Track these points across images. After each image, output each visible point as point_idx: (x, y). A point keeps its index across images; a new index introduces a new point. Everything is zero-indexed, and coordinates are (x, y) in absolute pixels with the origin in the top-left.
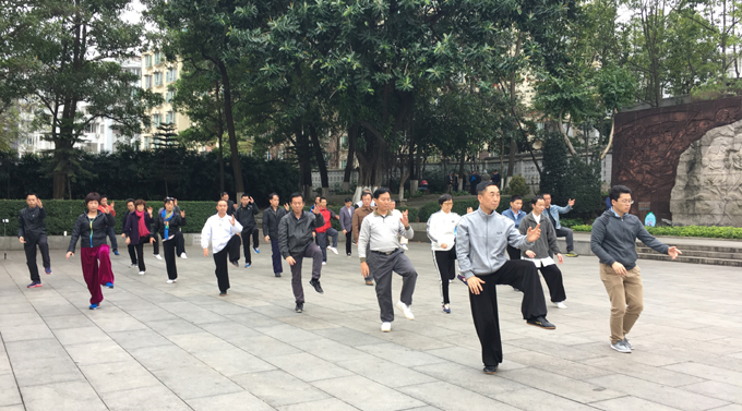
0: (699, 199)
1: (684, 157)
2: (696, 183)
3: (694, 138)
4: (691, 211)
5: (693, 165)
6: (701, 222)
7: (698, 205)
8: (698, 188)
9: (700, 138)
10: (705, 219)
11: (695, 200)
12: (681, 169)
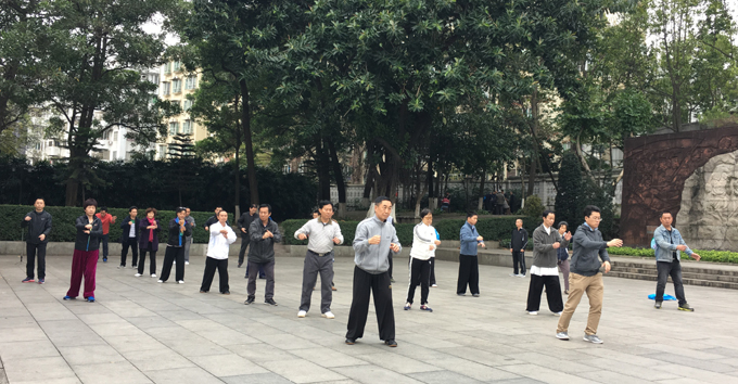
0: (702, 224)
1: (689, 183)
2: (700, 208)
3: (699, 164)
4: (694, 236)
5: (697, 190)
6: (704, 246)
7: (701, 229)
8: (701, 213)
9: (703, 165)
10: (707, 244)
11: (697, 225)
12: (686, 194)
